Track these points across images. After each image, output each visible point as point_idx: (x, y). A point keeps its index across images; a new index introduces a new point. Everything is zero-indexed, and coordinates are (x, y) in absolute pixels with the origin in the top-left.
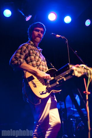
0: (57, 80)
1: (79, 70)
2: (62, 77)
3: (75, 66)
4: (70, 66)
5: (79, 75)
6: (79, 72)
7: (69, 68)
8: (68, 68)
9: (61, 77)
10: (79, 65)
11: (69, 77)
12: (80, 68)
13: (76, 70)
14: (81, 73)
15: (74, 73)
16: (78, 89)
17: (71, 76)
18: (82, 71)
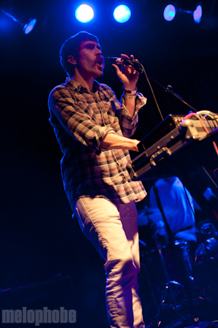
0: (150, 156)
1: (198, 123)
2: (161, 148)
3: (187, 116)
4: (176, 119)
5: (202, 135)
6: (199, 129)
7: (174, 125)
8: (171, 125)
9: (159, 147)
10: (194, 114)
11: (179, 145)
12: (198, 119)
13: (192, 126)
14: (205, 131)
15: (190, 134)
16: (204, 169)
17: (183, 142)
18: (205, 126)
